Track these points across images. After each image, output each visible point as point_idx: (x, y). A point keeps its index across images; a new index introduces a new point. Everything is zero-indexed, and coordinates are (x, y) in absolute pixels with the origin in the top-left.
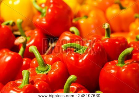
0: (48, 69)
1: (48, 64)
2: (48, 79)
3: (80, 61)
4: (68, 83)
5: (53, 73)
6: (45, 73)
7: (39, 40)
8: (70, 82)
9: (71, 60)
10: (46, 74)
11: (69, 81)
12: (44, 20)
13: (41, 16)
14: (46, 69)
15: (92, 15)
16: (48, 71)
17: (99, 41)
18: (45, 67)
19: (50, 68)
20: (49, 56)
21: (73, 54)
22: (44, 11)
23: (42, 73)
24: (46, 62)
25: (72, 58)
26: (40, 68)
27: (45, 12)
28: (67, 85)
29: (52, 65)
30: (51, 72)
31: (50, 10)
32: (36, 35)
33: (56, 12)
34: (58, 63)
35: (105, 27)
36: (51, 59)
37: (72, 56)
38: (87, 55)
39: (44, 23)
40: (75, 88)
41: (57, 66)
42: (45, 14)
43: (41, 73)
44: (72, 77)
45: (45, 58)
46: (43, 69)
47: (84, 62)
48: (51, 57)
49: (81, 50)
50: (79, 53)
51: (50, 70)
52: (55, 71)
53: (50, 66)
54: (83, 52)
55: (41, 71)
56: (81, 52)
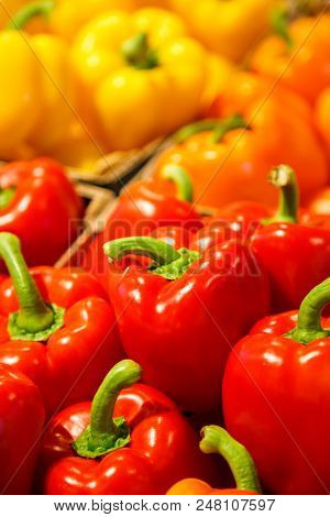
0: (53, 322)
1: (55, 306)
2: (46, 362)
3: (160, 308)
5: (65, 341)
6: (41, 337)
7: (43, 204)
8: (113, 385)
9: (133, 300)
10: (42, 342)
11: (112, 381)
14: (45, 322)
16: (50, 332)
18: (42, 317)
19: (60, 322)
23: (28, 337)
24: (50, 296)
25: (136, 295)
26: (24, 319)
28: (102, 395)
29: (68, 308)
30: (59, 335)
32: (37, 183)
34: (89, 304)
35: (277, 178)
36: (69, 285)
37: (137, 285)
38: (187, 289)
40: (139, 401)
41: (85, 314)
43: (23, 338)
44: (125, 368)
45: (48, 280)
46: (33, 322)
48: (70, 279)
49: (175, 265)
50: (165, 276)
51: (58, 327)
52: (76, 334)
53: (60, 311)
54: (180, 272)
55: (27, 332)
56: (172, 272)
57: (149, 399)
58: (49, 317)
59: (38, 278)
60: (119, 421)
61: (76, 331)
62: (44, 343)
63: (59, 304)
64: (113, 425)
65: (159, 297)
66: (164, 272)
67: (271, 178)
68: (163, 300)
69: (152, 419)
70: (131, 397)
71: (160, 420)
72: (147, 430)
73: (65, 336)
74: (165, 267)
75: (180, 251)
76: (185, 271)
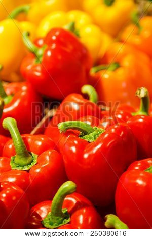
0: (32, 161)
1: (33, 153)
2: (29, 181)
3: (86, 156)
4: (60, 195)
5: (38, 171)
6: (26, 168)
7: (26, 103)
8: (63, 193)
9: (71, 151)
10: (27, 171)
11: (62, 191)
12: (39, 68)
13: (34, 61)
14: (28, 161)
15: (127, 62)
16: (30, 166)
17: (127, 117)
18: (27, 159)
19: (35, 161)
20: (37, 137)
21: (76, 142)
22: (40, 52)
23: (20, 168)
24: (30, 148)
25: (74, 149)
26: (18, 159)
27: (42, 55)
28: (57, 198)
29: (39, 154)
30: (35, 168)
31: (49, 54)
32: (23, 93)
33: (60, 57)
34: (50, 153)
35: (140, 94)
36: (40, 143)
37: (74, 145)
38: (99, 146)
39: (38, 74)
41: (48, 158)
42: (41, 59)
43: (18, 169)
44: (68, 185)
45: (29, 140)
46: (22, 161)
47: (92, 158)
48: (40, 140)
49: (91, 135)
50: (87, 140)
51: (35, 164)
52: (42, 168)
53: (36, 156)
54: (95, 138)
55: (20, 165)
56: (91, 138)
57: (79, 200)
58: (30, 159)
59: (25, 140)
60: (64, 211)
61: (43, 166)
62: (28, 171)
63: (35, 153)
64: (62, 213)
65: (85, 150)
66: (87, 138)
67: (137, 93)
68: (87, 152)
69: (81, 210)
70: (70, 199)
71: (84, 211)
72: (78, 215)
73: (38, 168)
74: (87, 136)
75: (94, 128)
76: (97, 138)
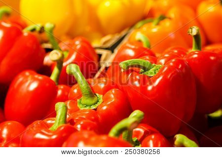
0: (98, 101)
1: (97, 94)
2: (98, 117)
3: (150, 88)
5: (105, 108)
6: (93, 107)
9: (135, 86)
14: (94, 102)
16: (97, 105)
17: (182, 55)
18: (93, 99)
19: (101, 101)
21: (138, 77)
23: (88, 108)
24: (95, 91)
25: (137, 83)
26: (85, 100)
29: (103, 94)
30: (102, 105)
32: (78, 47)
34: (113, 91)
35: (192, 32)
36: (102, 86)
37: (136, 80)
38: (160, 78)
40: (142, 131)
41: (112, 96)
43: (85, 108)
45: (93, 84)
46: (88, 101)
47: (155, 90)
48: (103, 82)
49: (151, 70)
50: (148, 75)
51: (101, 103)
52: (108, 105)
53: (100, 96)
54: (155, 73)
55: (87, 106)
56: (151, 73)
57: (146, 129)
58: (95, 99)
59: (89, 83)
60: (135, 139)
61: (109, 103)
62: (95, 109)
63: (100, 93)
64: (132, 140)
67: (189, 32)
68: (151, 84)
69: (150, 136)
70: (138, 129)
71: (153, 137)
72: (149, 141)
73: (105, 105)
74: (148, 72)
75: (154, 64)
76: (157, 72)
